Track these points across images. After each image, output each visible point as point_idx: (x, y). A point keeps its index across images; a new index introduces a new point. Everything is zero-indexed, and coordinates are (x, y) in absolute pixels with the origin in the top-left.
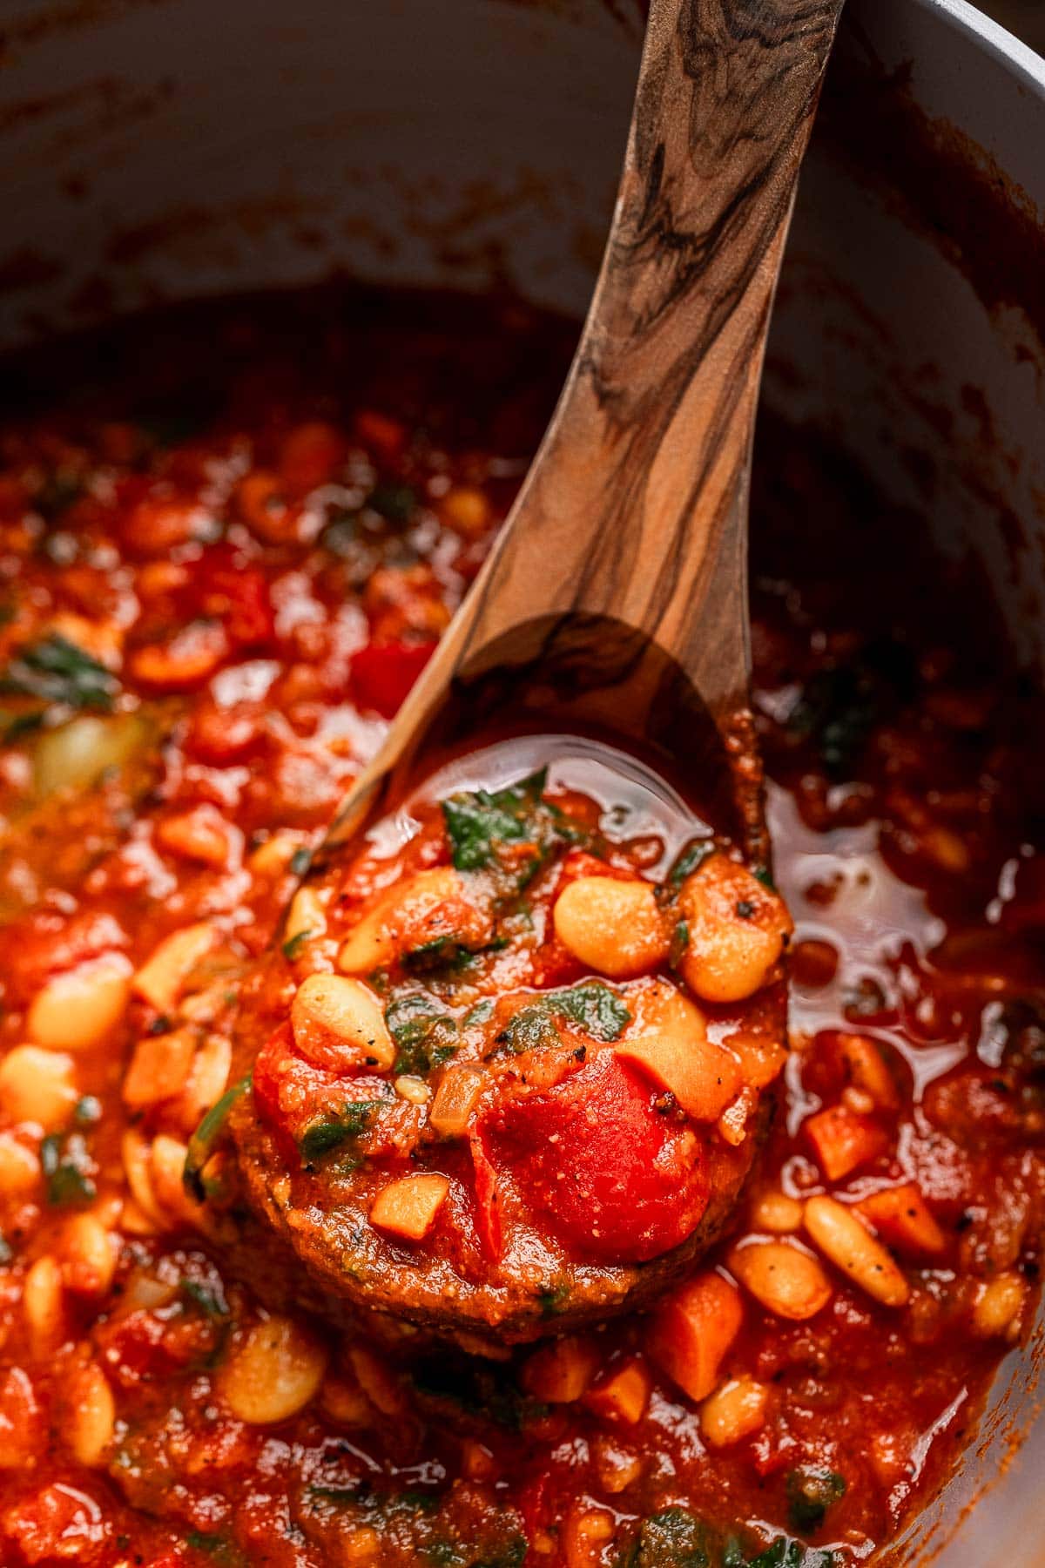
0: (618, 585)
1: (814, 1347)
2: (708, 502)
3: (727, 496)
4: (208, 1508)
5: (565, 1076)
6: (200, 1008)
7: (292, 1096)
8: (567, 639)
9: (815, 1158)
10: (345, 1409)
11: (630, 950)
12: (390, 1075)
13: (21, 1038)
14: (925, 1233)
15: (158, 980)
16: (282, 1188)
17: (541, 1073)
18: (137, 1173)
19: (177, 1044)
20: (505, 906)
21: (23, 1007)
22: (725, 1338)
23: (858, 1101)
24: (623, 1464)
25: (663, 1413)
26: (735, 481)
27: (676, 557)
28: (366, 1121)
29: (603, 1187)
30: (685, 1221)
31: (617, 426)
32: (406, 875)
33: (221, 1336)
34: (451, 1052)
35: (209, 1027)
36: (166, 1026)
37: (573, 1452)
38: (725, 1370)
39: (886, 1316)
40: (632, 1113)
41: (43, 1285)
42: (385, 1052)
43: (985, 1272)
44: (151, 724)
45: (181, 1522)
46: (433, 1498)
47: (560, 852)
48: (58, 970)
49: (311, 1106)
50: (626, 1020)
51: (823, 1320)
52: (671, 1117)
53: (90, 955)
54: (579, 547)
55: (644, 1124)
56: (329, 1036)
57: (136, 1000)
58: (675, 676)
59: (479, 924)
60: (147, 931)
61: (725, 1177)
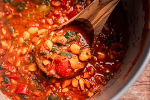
0: (92, 20)
1: (74, 89)
2: (104, 16)
3: (106, 17)
4: (23, 74)
5: (63, 60)
6: (41, 36)
7: (41, 49)
8: (86, 22)
9: (83, 75)
10: (36, 73)
11: (75, 52)
12: (50, 52)
13: (27, 31)
14: (88, 86)
15: (39, 32)
16: (37, 55)
17: (61, 58)
18: (30, 47)
19: (38, 38)
20: (67, 43)
21: (28, 28)
22: (68, 85)
23: (90, 73)
24: (55, 89)
25: (60, 87)
26: (107, 16)
27: (98, 20)
28: (46, 54)
29: (61, 70)
30: (67, 76)
31: (99, 4)
32: (62, 35)
33: (30, 63)
34: (56, 52)
35: (41, 38)
36: (38, 36)
37: (52, 86)
38: (66, 87)
39: (81, 90)
40: (67, 65)
41: (19, 51)
42: (51, 50)
43: (91, 92)
44: (51, 9)
45: (21, 74)
46: (39, 83)
47: (75, 40)
48: (32, 27)
49: (42, 51)
50: (72, 57)
51: (76, 88)
52: (70, 67)
53: (36, 27)
54: (90, 14)
55: (67, 67)
56: (47, 46)
57: (37, 33)
58: (93, 31)
59: (64, 43)
60: (41, 27)
61: (73, 74)
